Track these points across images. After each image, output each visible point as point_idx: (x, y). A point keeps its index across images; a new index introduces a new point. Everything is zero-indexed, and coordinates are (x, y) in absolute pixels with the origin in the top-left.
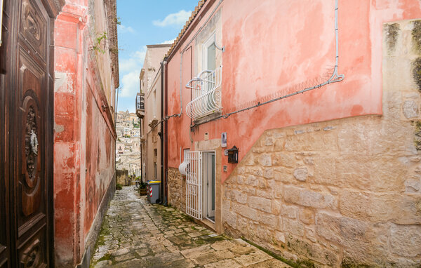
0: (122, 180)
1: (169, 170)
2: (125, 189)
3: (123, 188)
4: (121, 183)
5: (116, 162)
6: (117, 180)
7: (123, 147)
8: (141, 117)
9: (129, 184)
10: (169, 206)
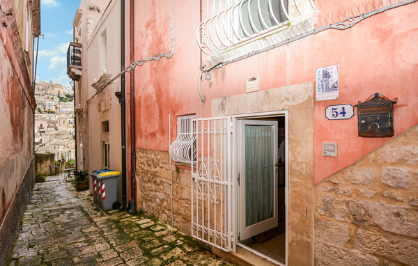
0: (44, 168)
1: (139, 154)
2: (51, 182)
3: (48, 178)
4: (43, 172)
5: (35, 144)
6: (36, 169)
7: (45, 125)
8: (76, 78)
9: (56, 173)
10: (140, 214)
